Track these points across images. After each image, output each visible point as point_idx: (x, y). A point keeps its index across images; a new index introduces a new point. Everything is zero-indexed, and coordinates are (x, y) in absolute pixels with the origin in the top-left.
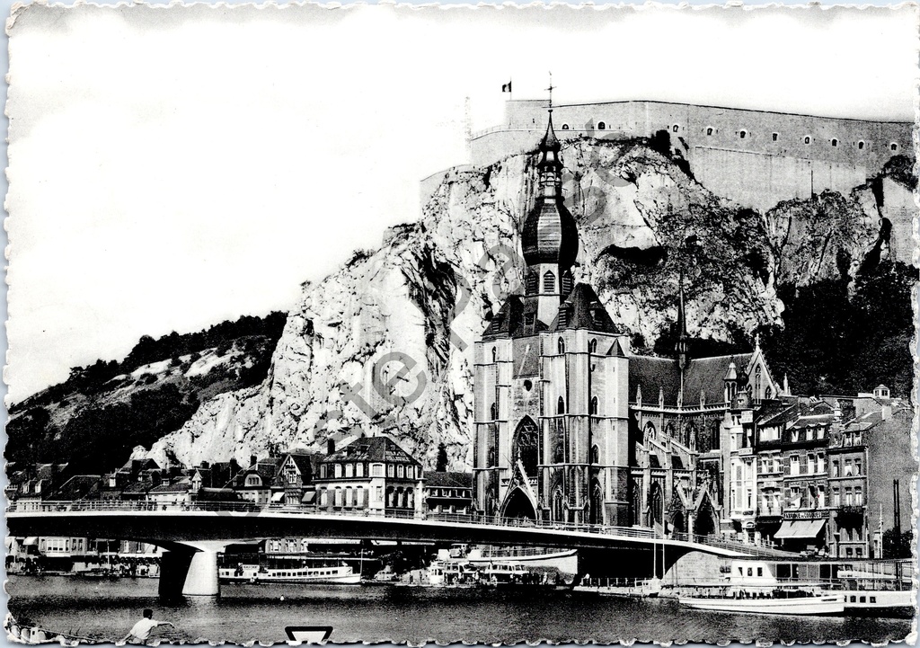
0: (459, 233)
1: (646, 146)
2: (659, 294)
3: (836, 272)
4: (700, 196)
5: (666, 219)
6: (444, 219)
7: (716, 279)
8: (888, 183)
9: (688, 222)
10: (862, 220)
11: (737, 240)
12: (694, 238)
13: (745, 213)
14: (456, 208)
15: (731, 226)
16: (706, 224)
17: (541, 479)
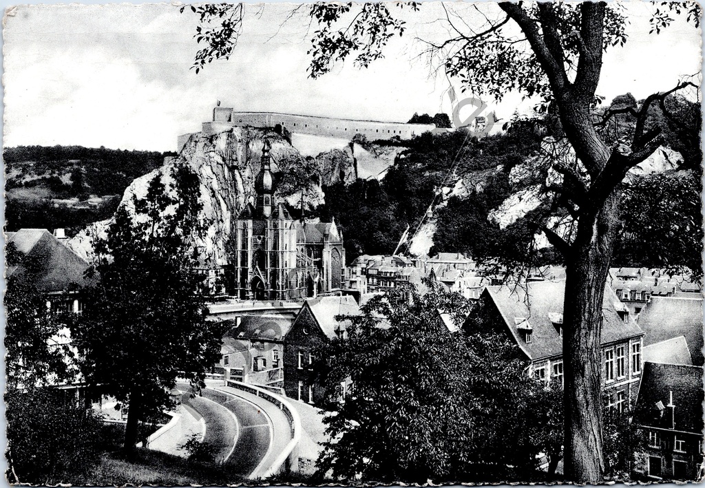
0: (200, 162)
1: (273, 131)
2: (282, 191)
3: (340, 180)
4: (293, 152)
5: (282, 160)
6: (195, 156)
7: (303, 186)
8: (356, 145)
9: (291, 162)
10: (347, 159)
11: (308, 169)
12: (293, 168)
13: (309, 158)
14: (199, 152)
15: (305, 164)
16: (297, 163)
17: (267, 273)
